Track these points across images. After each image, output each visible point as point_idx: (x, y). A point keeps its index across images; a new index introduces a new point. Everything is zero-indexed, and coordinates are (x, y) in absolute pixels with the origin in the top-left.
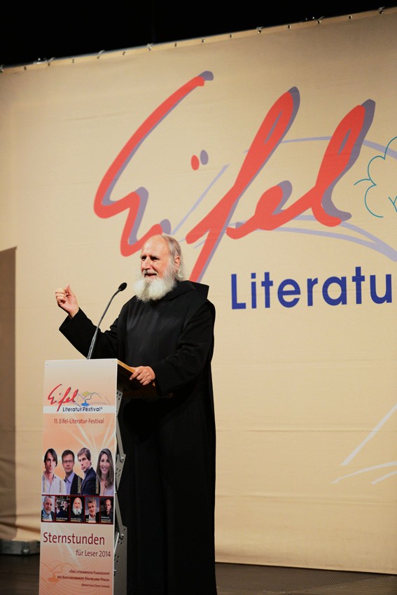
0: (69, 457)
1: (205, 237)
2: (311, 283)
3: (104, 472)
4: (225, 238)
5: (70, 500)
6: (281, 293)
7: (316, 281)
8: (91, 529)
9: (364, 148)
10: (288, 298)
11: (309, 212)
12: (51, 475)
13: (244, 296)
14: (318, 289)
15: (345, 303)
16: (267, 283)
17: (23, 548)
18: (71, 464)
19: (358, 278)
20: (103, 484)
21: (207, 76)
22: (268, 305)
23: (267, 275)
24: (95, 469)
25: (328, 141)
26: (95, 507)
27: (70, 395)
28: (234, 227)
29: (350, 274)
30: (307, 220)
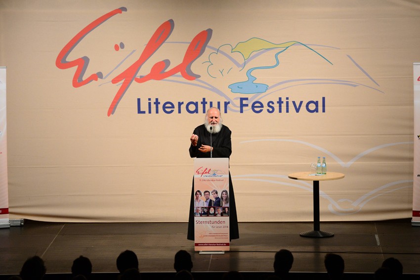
0: (207, 193)
2: (180, 104)
3: (224, 198)
4: (134, 83)
5: (209, 208)
6: (164, 107)
7: (183, 103)
10: (167, 110)
11: (179, 73)
12: (199, 200)
15: (197, 112)
16: (157, 103)
18: (208, 196)
19: (204, 103)
20: (224, 203)
21: (124, 9)
23: (157, 99)
24: (220, 197)
25: (189, 44)
26: (220, 211)
27: (207, 171)
28: (139, 78)
29: (200, 101)
30: (178, 77)
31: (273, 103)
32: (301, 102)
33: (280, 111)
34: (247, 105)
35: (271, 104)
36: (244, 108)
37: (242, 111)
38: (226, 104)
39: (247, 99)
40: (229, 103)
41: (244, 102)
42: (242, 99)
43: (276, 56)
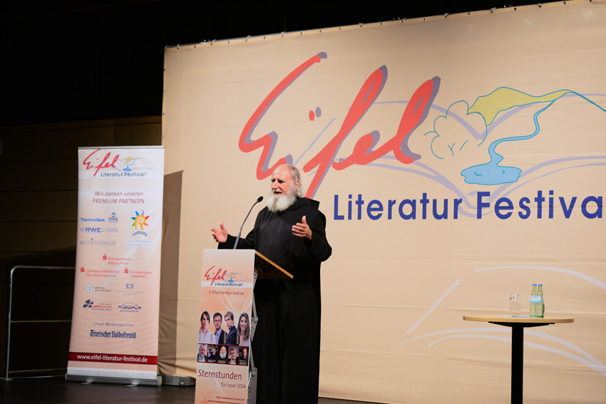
0: (218, 318)
1: (316, 169)
2: (391, 203)
3: (243, 329)
4: (331, 170)
5: (218, 348)
6: (369, 209)
7: (394, 202)
8: (232, 368)
9: (432, 110)
10: (374, 213)
11: (391, 153)
12: (205, 330)
13: (343, 211)
14: (395, 208)
15: (414, 218)
16: (360, 202)
17: (181, 381)
18: (219, 323)
19: (425, 201)
20: (241, 338)
21: (323, 55)
22: (359, 217)
23: (360, 196)
24: (236, 327)
25: (407, 104)
26: (235, 354)
27: (221, 274)
28: (338, 162)
29: (419, 198)
30: (390, 159)
31: (528, 201)
32: (574, 199)
33: (539, 216)
34: (487, 205)
35: (525, 203)
36: (484, 210)
37: (479, 216)
38: (457, 202)
39: (487, 194)
40: (460, 201)
41: (484, 200)
42: (480, 195)
43: (535, 117)
